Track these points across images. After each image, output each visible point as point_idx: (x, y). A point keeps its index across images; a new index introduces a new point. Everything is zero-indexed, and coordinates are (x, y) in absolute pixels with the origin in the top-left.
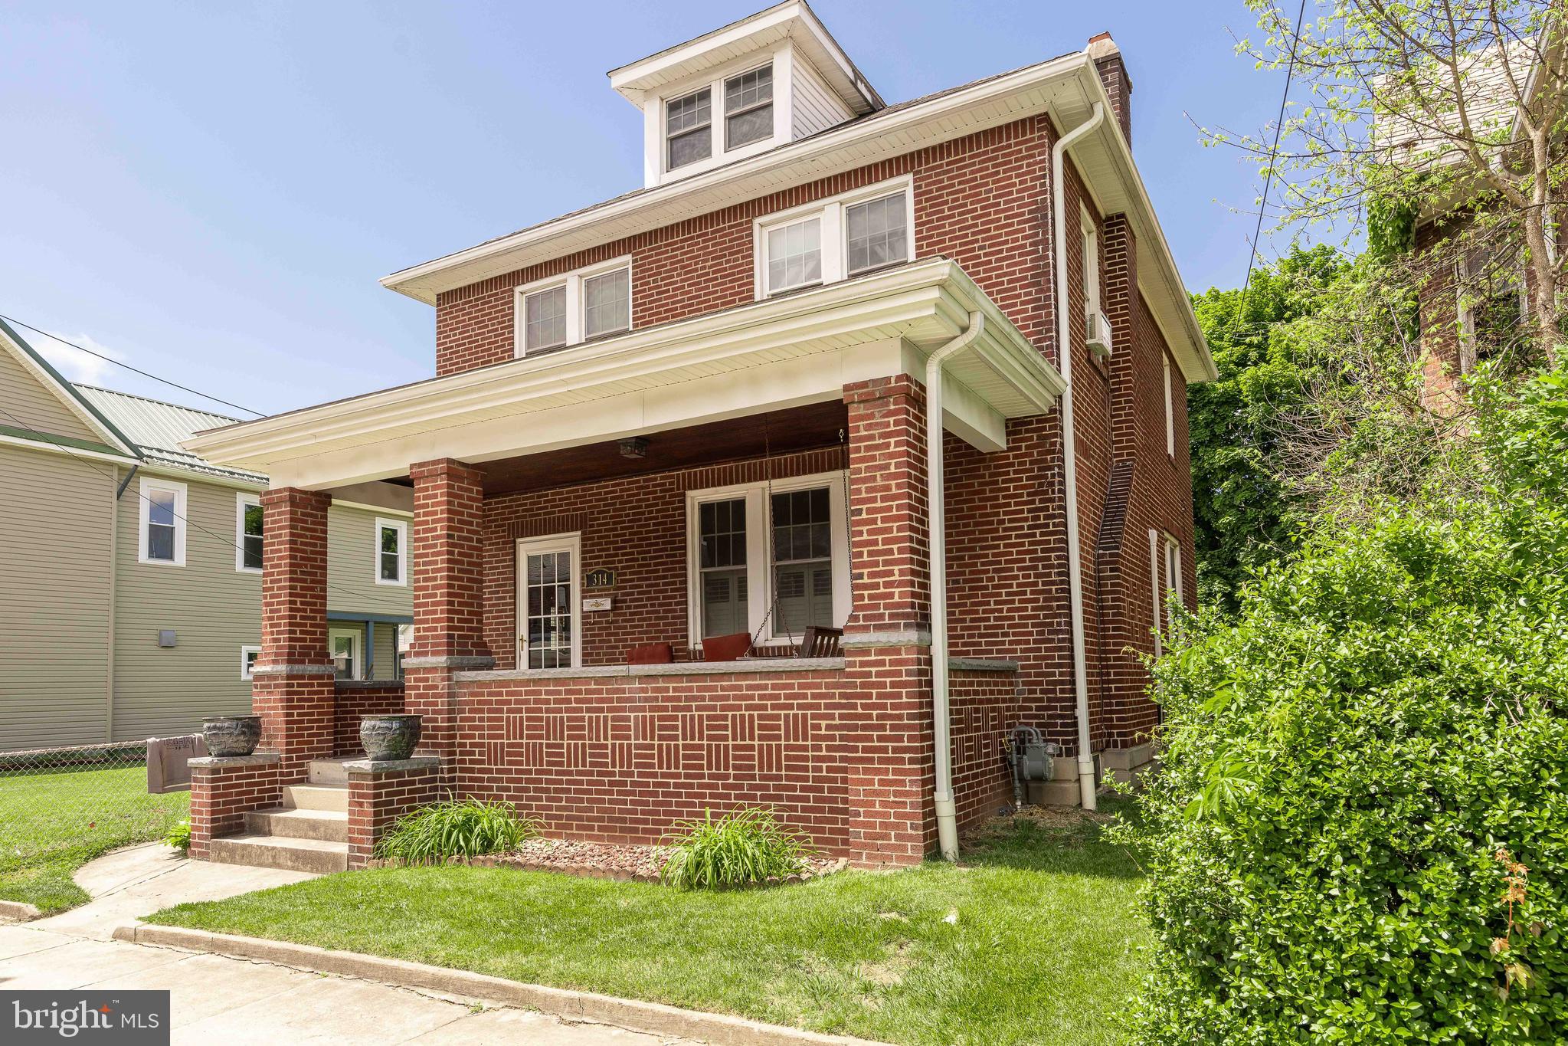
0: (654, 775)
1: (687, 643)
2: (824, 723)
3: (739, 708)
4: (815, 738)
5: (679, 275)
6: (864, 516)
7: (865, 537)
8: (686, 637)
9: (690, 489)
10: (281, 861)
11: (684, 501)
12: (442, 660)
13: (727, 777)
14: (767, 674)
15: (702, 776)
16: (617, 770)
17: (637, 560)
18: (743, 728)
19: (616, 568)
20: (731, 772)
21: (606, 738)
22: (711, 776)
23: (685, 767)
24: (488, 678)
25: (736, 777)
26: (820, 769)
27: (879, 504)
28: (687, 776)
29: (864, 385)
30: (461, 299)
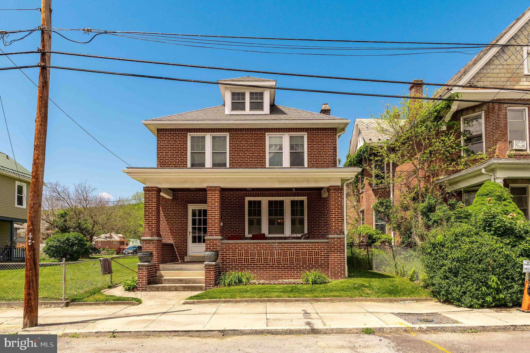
0: (282, 264)
1: (245, 235)
2: (323, 253)
3: (303, 250)
4: (321, 256)
5: (244, 142)
6: (333, 212)
7: (334, 216)
8: (245, 233)
9: (247, 197)
11: (244, 200)
12: (220, 237)
13: (300, 264)
14: (310, 243)
15: (294, 264)
16: (271, 263)
17: (230, 213)
18: (304, 254)
19: (223, 215)
20: (301, 263)
21: (268, 256)
22: (296, 264)
23: (289, 262)
24: (233, 242)
25: (302, 264)
26: (322, 262)
27: (336, 210)
28: (290, 264)
29: (334, 186)
30: (167, 132)
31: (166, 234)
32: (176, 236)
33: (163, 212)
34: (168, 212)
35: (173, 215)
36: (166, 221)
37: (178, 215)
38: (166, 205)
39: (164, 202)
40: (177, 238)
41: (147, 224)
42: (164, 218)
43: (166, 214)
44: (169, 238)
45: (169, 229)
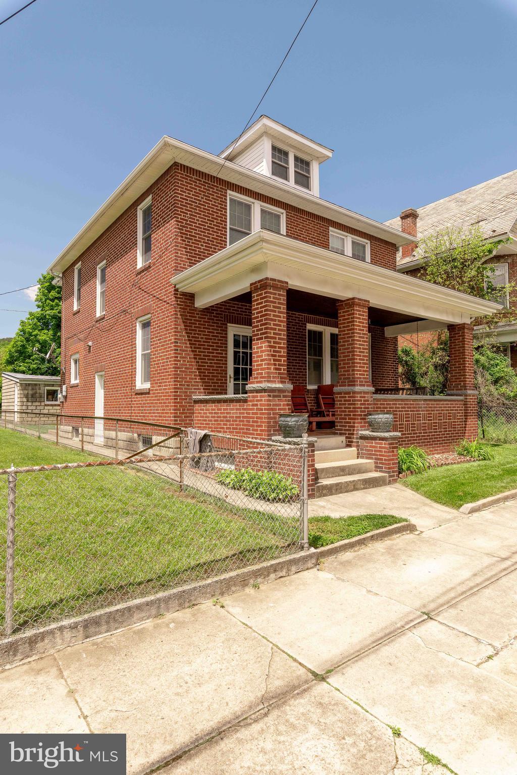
6: (467, 359)
7: (467, 365)
8: (306, 383)
9: (309, 323)
10: (358, 486)
11: (306, 327)
27: (469, 357)
29: (468, 324)
30: (193, 175)
31: (192, 379)
32: (209, 383)
33: (187, 333)
34: (195, 334)
35: (204, 342)
36: (192, 351)
37: (212, 343)
38: (191, 320)
39: (188, 313)
40: (211, 386)
41: (273, 356)
42: (188, 345)
43: (193, 337)
44: (198, 385)
45: (198, 369)
